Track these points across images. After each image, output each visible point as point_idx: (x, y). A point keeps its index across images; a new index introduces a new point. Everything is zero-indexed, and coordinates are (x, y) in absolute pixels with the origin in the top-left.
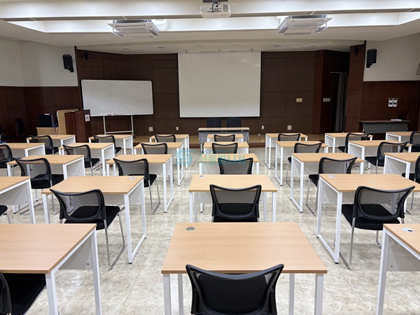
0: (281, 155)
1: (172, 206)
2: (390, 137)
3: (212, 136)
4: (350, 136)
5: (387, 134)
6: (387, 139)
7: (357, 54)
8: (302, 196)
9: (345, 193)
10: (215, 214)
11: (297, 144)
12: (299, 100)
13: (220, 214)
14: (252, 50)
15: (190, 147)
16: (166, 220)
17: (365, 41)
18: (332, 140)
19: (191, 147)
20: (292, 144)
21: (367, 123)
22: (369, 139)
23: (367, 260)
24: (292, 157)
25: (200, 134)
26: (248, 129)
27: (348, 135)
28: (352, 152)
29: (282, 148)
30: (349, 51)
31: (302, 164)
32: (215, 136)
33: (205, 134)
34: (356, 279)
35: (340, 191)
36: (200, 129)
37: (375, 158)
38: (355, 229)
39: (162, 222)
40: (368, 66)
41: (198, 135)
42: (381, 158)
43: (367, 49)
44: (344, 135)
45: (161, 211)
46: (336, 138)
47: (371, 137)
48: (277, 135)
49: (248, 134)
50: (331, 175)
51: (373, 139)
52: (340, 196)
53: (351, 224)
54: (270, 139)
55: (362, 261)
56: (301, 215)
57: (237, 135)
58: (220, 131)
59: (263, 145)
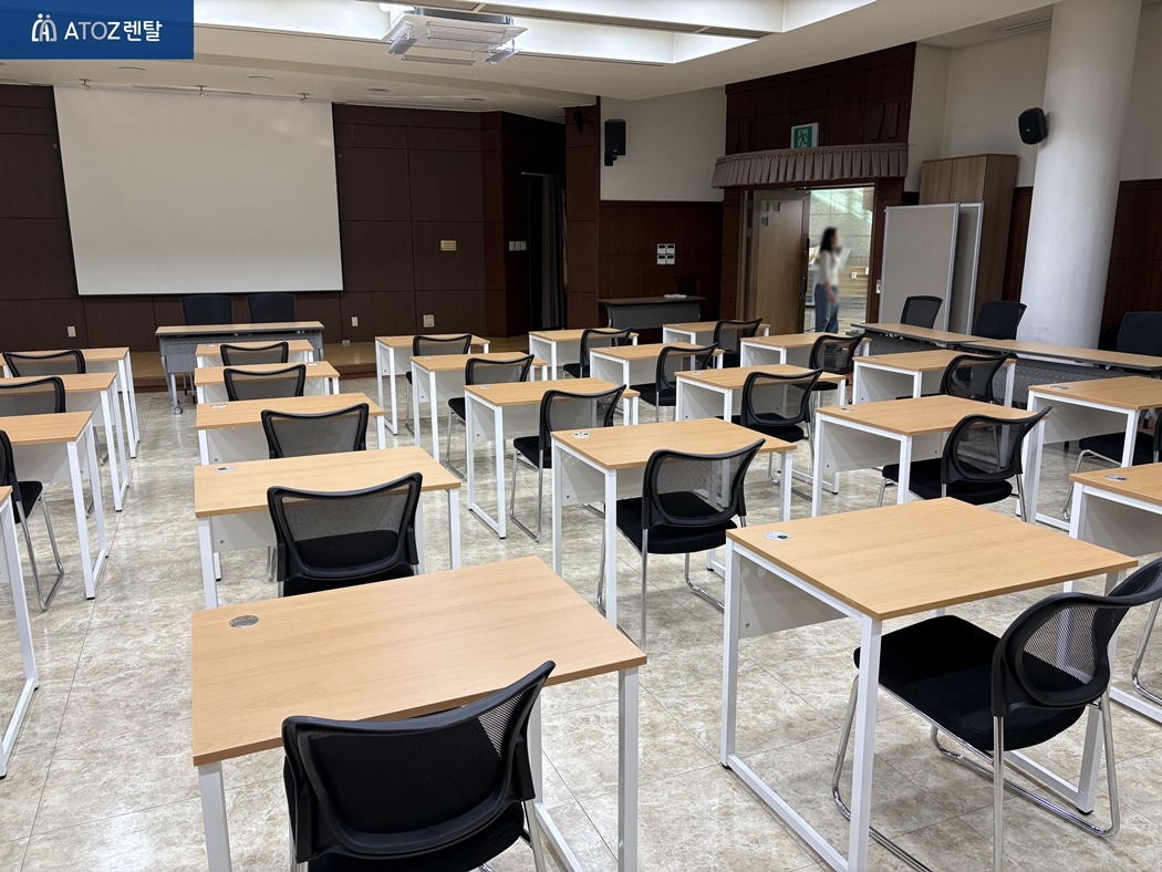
0: (430, 395)
1: (109, 576)
2: (671, 335)
3: (215, 348)
4: (591, 335)
5: (664, 329)
6: (667, 341)
7: (581, 130)
8: (502, 497)
9: (623, 473)
10: (288, 575)
11: (471, 362)
12: (448, 245)
13: (304, 570)
14: (304, 97)
15: (137, 389)
16: (97, 621)
17: (598, 98)
18: (548, 347)
19: (141, 387)
20: (460, 361)
21: (615, 306)
22: (630, 343)
23: (674, 626)
24: (467, 395)
25: (163, 346)
26: (317, 324)
27: (585, 335)
28: (599, 377)
29: (432, 376)
30: (563, 121)
31: (499, 412)
32: (223, 348)
33: (185, 346)
34: (661, 676)
35: (610, 468)
36: (161, 330)
37: (652, 385)
38: (651, 556)
39: (85, 630)
40: (609, 162)
41: (158, 349)
42: (664, 387)
43: (604, 118)
44: (578, 334)
45: (74, 598)
46: (558, 343)
47: (635, 337)
48: (409, 340)
49: (319, 339)
50: (578, 431)
51: (639, 343)
52: (611, 481)
53: (641, 550)
54: (388, 354)
55: (664, 632)
56: (502, 546)
57: (293, 345)
58: (229, 335)
59: (370, 371)
